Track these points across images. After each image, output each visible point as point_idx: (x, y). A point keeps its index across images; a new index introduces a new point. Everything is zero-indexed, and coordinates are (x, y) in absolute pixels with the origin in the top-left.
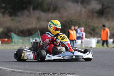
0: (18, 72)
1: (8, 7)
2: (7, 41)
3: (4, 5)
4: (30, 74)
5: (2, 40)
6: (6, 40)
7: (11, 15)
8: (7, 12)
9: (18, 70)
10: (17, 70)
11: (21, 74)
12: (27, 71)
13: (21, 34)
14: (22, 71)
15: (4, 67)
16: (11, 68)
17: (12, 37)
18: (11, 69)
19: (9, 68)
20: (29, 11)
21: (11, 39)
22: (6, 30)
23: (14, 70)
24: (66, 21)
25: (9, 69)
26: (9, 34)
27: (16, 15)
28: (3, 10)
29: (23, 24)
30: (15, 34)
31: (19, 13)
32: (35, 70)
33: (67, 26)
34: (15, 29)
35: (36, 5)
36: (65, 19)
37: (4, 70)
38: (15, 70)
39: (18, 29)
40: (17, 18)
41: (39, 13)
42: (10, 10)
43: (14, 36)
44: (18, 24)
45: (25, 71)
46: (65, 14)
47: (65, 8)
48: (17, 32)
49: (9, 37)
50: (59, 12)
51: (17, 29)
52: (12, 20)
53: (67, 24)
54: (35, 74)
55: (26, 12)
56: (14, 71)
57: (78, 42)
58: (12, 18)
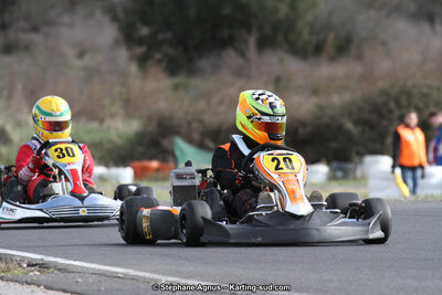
1: (161, 36)
2: (158, 170)
3: (145, 31)
5: (137, 164)
6: (155, 164)
7: (173, 68)
8: (158, 56)
15: (146, 271)
16: (173, 276)
17: (178, 153)
18: (171, 279)
19: (163, 274)
20: (243, 54)
21: (171, 164)
22: (152, 128)
23: (183, 281)
24: (385, 93)
25: (164, 278)
26: (165, 142)
27: (192, 71)
28: (141, 50)
29: (221, 102)
30: (190, 141)
31: (204, 63)
33: (390, 112)
34: (189, 124)
35: (268, 30)
36: (381, 84)
39: (201, 122)
40: (198, 83)
41: (282, 61)
42: (171, 51)
43: (182, 152)
44: (202, 105)
46: (384, 65)
47: (384, 44)
48: (196, 136)
49: (166, 155)
50: (359, 57)
51: (195, 125)
52: (176, 87)
53: (392, 105)
55: (231, 57)
57: (431, 176)
58: (180, 79)
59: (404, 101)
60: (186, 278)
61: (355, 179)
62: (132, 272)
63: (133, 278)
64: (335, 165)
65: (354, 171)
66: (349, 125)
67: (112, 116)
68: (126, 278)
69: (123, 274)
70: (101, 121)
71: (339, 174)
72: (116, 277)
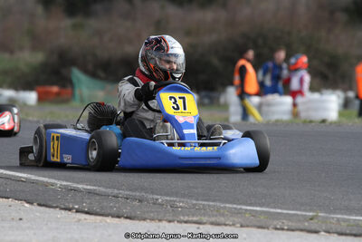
0: (89, 192)
2: (58, 94)
4: (127, 199)
5: (41, 89)
6: (55, 89)
9: (89, 187)
10: (85, 187)
11: (98, 198)
12: (116, 191)
13: (102, 74)
14: (102, 189)
16: (67, 181)
17: (74, 80)
18: (65, 183)
19: (59, 179)
22: (54, 59)
23: (75, 185)
24: (245, 36)
25: (59, 183)
26: (64, 71)
27: (88, 14)
29: (111, 40)
30: (86, 71)
31: (98, 7)
32: (143, 189)
34: (84, 57)
36: (242, 28)
37: (45, 185)
38: (80, 186)
39: (94, 55)
40: (93, 23)
41: (163, 7)
43: (79, 80)
44: (95, 41)
45: (109, 191)
48: (90, 67)
49: (66, 82)
51: (89, 58)
52: (75, 27)
54: (140, 201)
56: (75, 190)
58: (78, 20)
59: (260, 41)
60: (78, 183)
61: (219, 105)
62: (33, 177)
63: (33, 182)
64: (203, 93)
65: (218, 98)
66: (215, 61)
67: (21, 48)
68: (27, 181)
69: (26, 178)
70: (12, 52)
71: (206, 101)
72: (19, 180)
